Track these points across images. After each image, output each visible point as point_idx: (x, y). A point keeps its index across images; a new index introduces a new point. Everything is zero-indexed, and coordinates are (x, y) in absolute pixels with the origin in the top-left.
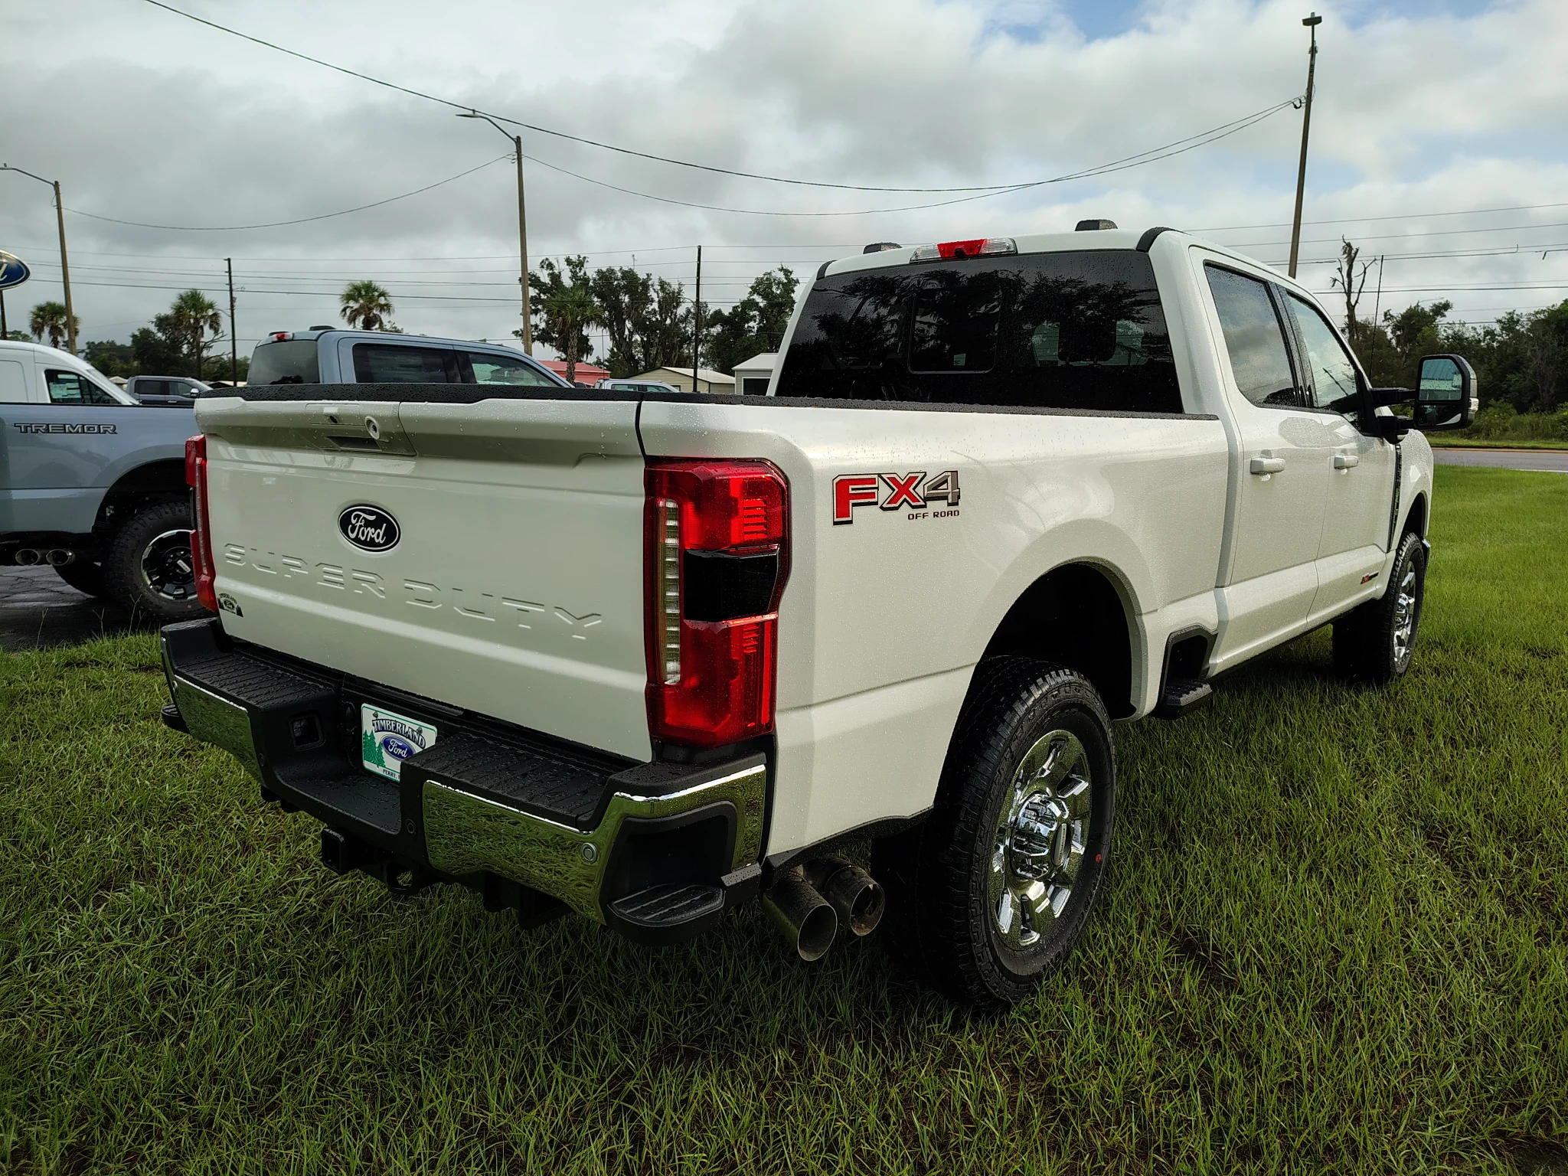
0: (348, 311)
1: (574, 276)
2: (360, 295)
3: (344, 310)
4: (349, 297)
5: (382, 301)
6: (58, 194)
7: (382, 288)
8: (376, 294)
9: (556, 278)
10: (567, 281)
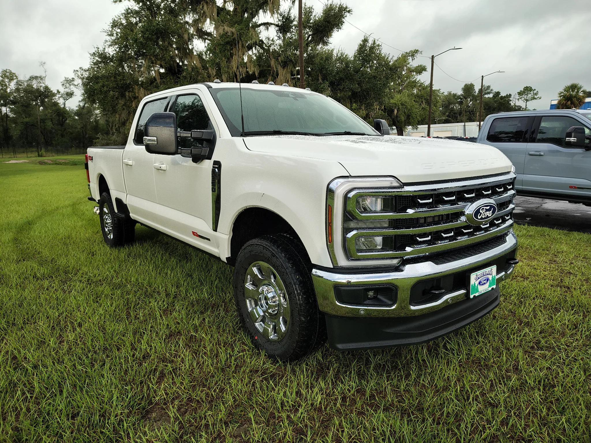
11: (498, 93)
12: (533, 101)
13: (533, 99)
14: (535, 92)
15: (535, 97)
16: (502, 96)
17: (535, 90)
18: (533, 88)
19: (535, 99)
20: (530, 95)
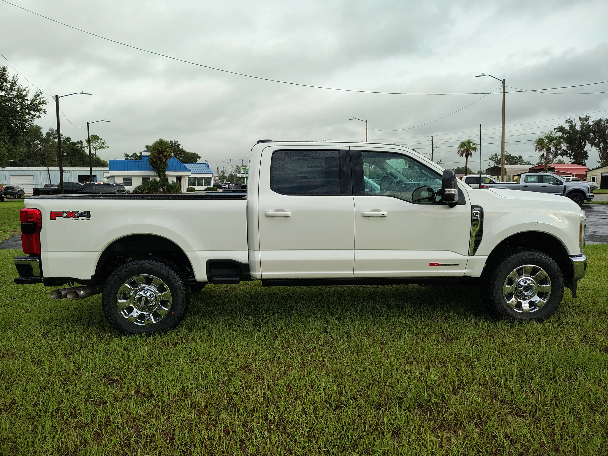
0: (460, 152)
1: (583, 125)
2: (465, 145)
3: (459, 151)
4: (461, 146)
5: (474, 146)
6: (366, 124)
7: (474, 142)
8: (471, 144)
9: (572, 127)
10: (578, 128)
11: (68, 139)
12: (101, 149)
13: (102, 148)
14: (102, 141)
15: (103, 146)
16: (73, 142)
17: (102, 139)
18: (100, 137)
19: (104, 147)
20: (98, 144)
